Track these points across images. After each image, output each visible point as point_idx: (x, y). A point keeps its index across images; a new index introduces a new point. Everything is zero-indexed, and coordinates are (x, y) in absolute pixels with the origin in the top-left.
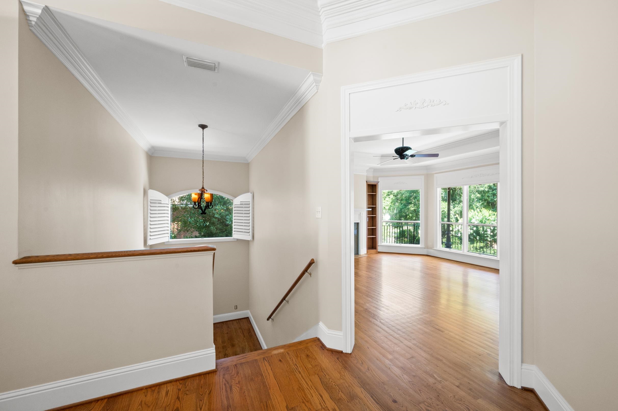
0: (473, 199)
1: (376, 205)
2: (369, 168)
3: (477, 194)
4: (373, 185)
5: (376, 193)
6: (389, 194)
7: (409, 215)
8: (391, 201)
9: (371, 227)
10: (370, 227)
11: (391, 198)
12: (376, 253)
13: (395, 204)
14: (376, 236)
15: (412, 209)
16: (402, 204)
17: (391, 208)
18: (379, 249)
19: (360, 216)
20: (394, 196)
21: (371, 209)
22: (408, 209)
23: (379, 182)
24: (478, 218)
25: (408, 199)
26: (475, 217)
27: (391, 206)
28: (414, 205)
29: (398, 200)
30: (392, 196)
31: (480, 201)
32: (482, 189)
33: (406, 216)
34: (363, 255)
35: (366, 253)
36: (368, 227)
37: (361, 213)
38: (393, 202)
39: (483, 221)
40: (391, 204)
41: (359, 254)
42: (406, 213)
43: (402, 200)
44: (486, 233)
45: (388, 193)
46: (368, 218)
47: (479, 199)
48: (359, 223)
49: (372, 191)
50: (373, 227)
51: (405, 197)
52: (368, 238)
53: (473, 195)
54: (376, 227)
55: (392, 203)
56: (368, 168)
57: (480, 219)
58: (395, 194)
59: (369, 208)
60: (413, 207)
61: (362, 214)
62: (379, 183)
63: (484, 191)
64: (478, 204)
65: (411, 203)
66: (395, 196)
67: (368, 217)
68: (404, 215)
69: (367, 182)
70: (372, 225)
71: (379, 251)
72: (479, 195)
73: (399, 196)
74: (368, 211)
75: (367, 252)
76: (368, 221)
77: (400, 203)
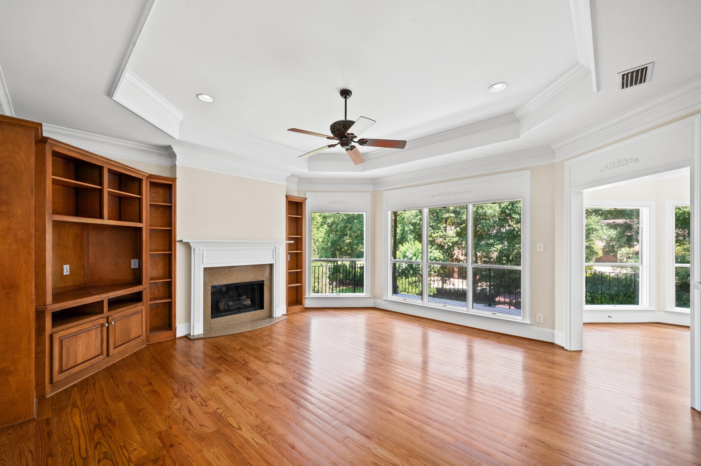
0: (407, 231)
1: (302, 235)
2: (291, 175)
3: (410, 226)
4: (297, 203)
5: (302, 216)
6: (323, 224)
7: (344, 248)
8: (325, 232)
9: (295, 269)
10: (293, 269)
11: (325, 229)
12: (302, 312)
13: (329, 235)
14: (302, 283)
15: (348, 241)
16: (336, 235)
17: (325, 240)
18: (307, 304)
19: (276, 253)
20: (328, 226)
21: (293, 242)
22: (344, 241)
23: (307, 199)
24: (411, 251)
25: (344, 230)
26: (409, 250)
27: (324, 237)
28: (349, 237)
29: (332, 231)
30: (325, 226)
31: (413, 233)
32: (414, 221)
33: (341, 249)
34: (279, 318)
35: (285, 313)
36: (289, 270)
37: (277, 249)
38: (328, 233)
39: (417, 254)
40: (324, 236)
41: (273, 317)
42: (341, 246)
43: (336, 231)
44: (418, 266)
45: (322, 222)
46: (289, 256)
47: (412, 231)
48: (273, 264)
49: (296, 212)
50: (297, 269)
51: (340, 228)
52: (289, 287)
53: (406, 227)
54: (302, 269)
55: (325, 234)
56: (289, 175)
57: (414, 252)
58: (329, 225)
59: (290, 239)
60: (348, 240)
61: (279, 249)
62: (307, 201)
63: (415, 223)
64: (411, 237)
65: (346, 235)
66: (330, 226)
67: (289, 253)
68: (339, 248)
69: (286, 196)
70: (296, 266)
71: (305, 306)
72: (412, 227)
73: (334, 226)
74: (289, 244)
75: (287, 311)
76: (289, 260)
77: (335, 234)
